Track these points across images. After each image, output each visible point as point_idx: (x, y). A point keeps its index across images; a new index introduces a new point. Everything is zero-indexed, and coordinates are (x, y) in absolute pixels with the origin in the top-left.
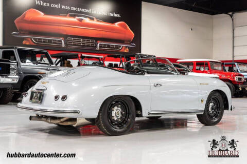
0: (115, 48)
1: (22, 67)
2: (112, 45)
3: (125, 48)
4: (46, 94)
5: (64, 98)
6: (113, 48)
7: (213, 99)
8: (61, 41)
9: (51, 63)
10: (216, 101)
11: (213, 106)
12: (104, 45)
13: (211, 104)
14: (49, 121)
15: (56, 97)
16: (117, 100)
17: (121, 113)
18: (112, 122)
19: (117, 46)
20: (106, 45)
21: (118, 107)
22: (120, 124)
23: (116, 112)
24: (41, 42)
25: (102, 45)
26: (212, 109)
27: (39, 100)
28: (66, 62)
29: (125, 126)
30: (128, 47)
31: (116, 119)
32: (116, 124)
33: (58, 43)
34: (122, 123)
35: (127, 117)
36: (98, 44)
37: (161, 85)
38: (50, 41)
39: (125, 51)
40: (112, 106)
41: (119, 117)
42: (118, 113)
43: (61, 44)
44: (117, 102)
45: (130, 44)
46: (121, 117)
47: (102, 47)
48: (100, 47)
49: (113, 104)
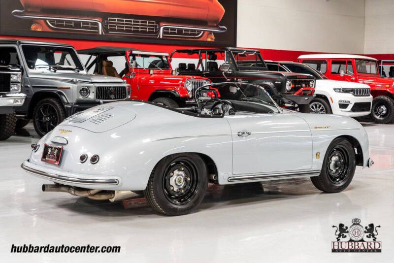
0: (191, 34)
1: (30, 76)
2: (186, 30)
3: (207, 35)
4: (67, 152)
5: (95, 159)
6: (188, 34)
7: (338, 149)
8: (97, 24)
9: (79, 66)
10: (343, 153)
11: (336, 162)
12: (172, 29)
13: (334, 159)
14: (73, 192)
15: (83, 158)
16: (178, 160)
17: (185, 180)
18: (170, 195)
19: (195, 31)
20: (174, 29)
21: (180, 170)
22: (183, 197)
23: (177, 179)
24: (62, 26)
25: (168, 29)
26: (336, 165)
27: (57, 160)
28: (104, 63)
29: (189, 200)
30: (215, 33)
31: (176, 189)
32: (177, 198)
33: (92, 28)
34: (185, 195)
35: (194, 186)
36: (162, 28)
37: (249, 134)
38: (77, 25)
39: (209, 40)
40: (171, 169)
41: (181, 187)
42: (179, 181)
43: (97, 28)
44: (178, 163)
45: (217, 27)
46: (185, 187)
47: (167, 33)
48: (164, 33)
49: (171, 167)
